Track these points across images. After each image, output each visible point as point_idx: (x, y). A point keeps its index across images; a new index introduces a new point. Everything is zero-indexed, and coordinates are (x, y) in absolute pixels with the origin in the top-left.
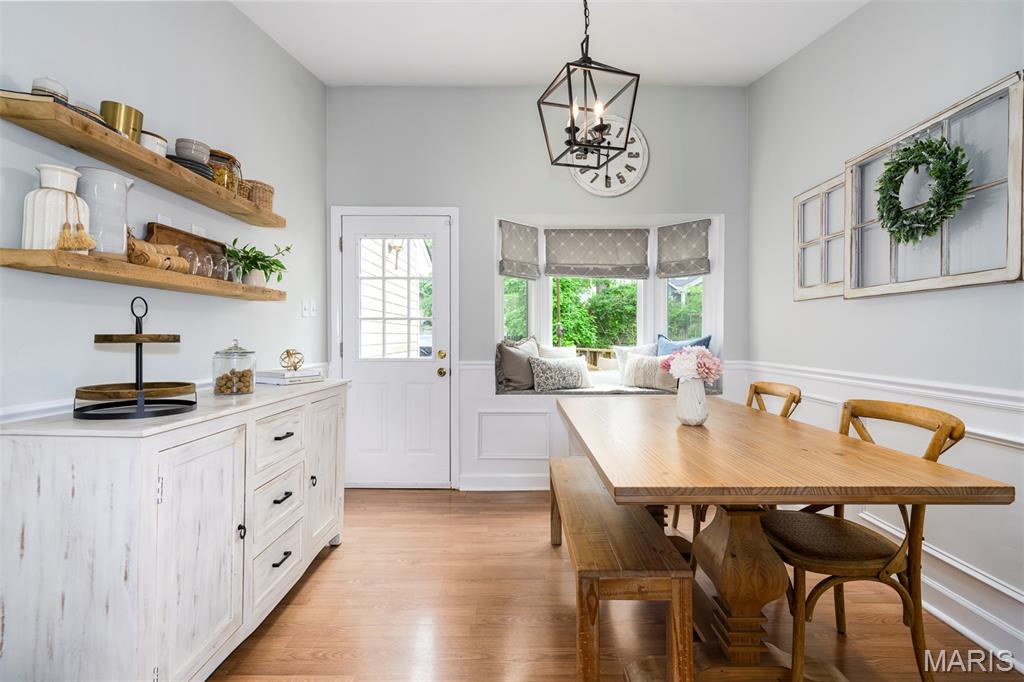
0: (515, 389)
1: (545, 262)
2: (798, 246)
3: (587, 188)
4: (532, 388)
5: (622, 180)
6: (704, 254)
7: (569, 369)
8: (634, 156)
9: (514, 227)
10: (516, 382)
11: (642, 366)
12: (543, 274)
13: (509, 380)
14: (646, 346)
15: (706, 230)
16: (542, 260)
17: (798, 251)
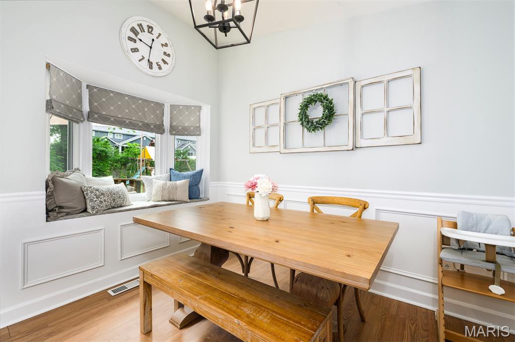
0: (68, 214)
1: (88, 110)
2: (252, 128)
3: (137, 64)
4: (85, 210)
5: (160, 68)
6: (198, 125)
7: (118, 193)
8: (167, 55)
9: (62, 74)
10: (68, 208)
11: (167, 188)
12: (86, 120)
13: (61, 207)
14: (163, 175)
15: (199, 111)
16: (86, 108)
17: (252, 130)
